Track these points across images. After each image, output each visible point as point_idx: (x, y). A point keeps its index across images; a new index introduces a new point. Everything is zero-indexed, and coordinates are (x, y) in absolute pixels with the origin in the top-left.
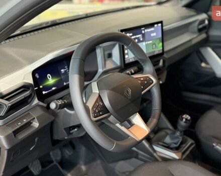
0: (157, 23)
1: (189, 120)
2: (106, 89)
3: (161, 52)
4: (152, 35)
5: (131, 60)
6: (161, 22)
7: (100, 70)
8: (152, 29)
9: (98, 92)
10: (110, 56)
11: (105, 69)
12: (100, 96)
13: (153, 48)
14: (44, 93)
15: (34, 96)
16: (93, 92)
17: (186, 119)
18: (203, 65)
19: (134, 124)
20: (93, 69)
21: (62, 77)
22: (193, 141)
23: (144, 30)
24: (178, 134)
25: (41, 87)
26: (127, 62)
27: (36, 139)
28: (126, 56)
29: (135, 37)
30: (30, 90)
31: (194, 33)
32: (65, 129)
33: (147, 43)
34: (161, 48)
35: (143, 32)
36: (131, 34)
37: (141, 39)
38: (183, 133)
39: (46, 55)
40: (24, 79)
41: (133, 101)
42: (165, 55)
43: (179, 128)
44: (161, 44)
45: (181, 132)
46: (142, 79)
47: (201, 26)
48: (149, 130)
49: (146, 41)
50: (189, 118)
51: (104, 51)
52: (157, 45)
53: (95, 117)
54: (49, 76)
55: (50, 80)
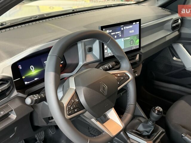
0: (136, 21)
1: (161, 112)
2: (83, 86)
3: (138, 47)
4: (131, 32)
5: (110, 54)
6: (139, 21)
7: (81, 64)
8: (131, 27)
9: (75, 88)
10: (91, 50)
11: (85, 62)
12: (76, 92)
13: (131, 44)
14: (26, 83)
15: (12, 89)
16: (70, 87)
17: (159, 111)
18: (175, 58)
19: (109, 119)
20: (75, 62)
22: (164, 130)
23: (123, 27)
24: (150, 123)
25: (23, 77)
26: (106, 56)
27: (15, 128)
28: (106, 51)
29: (114, 33)
30: (9, 83)
31: (168, 30)
32: (44, 119)
33: (125, 39)
34: (138, 44)
35: (122, 29)
36: (111, 31)
37: (120, 36)
38: (155, 123)
39: (25, 50)
41: (109, 97)
42: (142, 51)
43: (152, 118)
44: (138, 41)
45: (153, 122)
46: (119, 75)
47: (174, 25)
48: (124, 125)
49: (124, 38)
50: (161, 110)
51: (85, 46)
52: (135, 41)
53: (69, 115)
54: (32, 67)
55: (32, 71)
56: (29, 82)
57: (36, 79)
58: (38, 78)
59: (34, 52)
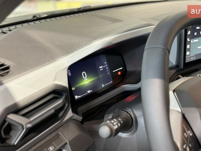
5: (192, 58)
14: (76, 97)
21: (100, 76)
25: (73, 89)
26: (187, 60)
28: (188, 53)
30: (64, 97)
40: (55, 80)
54: (84, 74)
55: (85, 80)
56: (80, 96)
57: (89, 92)
58: (92, 91)
59: (103, 47)
